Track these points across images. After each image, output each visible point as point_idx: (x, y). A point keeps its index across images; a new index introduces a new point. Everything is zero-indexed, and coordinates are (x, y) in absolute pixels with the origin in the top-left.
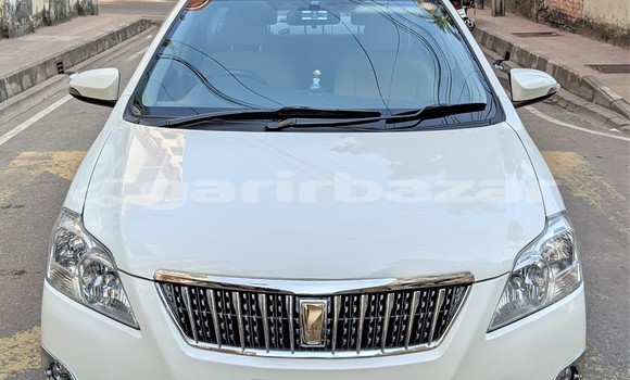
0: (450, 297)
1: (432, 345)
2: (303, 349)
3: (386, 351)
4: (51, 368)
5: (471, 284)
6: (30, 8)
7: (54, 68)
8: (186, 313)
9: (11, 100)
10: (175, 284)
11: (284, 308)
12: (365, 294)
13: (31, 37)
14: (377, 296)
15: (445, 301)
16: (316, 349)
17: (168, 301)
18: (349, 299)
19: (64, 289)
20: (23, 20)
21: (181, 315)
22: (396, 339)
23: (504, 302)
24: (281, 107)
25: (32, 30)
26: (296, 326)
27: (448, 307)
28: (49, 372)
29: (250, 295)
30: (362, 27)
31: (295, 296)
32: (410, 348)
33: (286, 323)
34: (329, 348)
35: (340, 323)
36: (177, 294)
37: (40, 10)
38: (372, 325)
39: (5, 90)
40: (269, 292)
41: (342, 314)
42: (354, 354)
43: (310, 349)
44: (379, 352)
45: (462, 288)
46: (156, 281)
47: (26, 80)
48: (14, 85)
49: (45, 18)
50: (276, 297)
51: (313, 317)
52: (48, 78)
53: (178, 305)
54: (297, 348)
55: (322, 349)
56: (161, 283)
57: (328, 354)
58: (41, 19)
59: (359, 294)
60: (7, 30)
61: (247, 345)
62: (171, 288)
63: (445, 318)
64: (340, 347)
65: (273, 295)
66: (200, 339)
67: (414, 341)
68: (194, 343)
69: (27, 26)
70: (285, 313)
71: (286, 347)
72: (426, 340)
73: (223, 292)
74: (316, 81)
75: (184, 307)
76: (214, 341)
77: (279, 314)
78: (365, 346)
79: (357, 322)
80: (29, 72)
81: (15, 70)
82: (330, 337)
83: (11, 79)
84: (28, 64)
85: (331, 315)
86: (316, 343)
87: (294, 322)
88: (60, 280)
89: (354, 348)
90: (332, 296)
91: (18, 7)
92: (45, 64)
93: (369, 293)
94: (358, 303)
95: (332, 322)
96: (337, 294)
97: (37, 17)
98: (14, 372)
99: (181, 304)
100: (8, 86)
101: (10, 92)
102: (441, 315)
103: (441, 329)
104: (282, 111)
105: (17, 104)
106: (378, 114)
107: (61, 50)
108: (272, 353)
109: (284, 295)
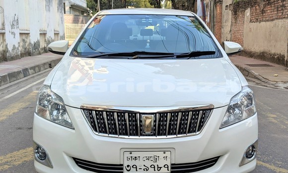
0: (204, 114)
1: (197, 133)
2: (144, 135)
3: (178, 136)
4: (37, 149)
5: (213, 109)
6: (39, 45)
7: (48, 66)
8: (94, 121)
9: (31, 76)
10: (89, 110)
11: (136, 119)
12: (169, 112)
13: (40, 56)
14: (174, 113)
15: (202, 116)
16: (149, 135)
17: (87, 117)
18: (163, 114)
19: (43, 116)
20: (36, 50)
21: (92, 122)
22: (182, 131)
23: (225, 119)
24: (134, 51)
25: (40, 54)
26: (141, 126)
27: (204, 118)
28: (37, 151)
29: (121, 113)
30: (165, 37)
31: (140, 114)
32: (188, 134)
33: (137, 125)
34: (154, 135)
35: (159, 125)
36: (90, 114)
37: (43, 47)
38: (173, 125)
39: (29, 72)
40: (129, 112)
41: (160, 121)
42: (165, 137)
43: (146, 135)
44: (175, 136)
45: (209, 111)
46: (81, 109)
47: (37, 69)
48: (32, 70)
49: (45, 50)
50: (132, 114)
51: (148, 122)
52: (45, 69)
53: (91, 118)
54: (141, 135)
55: (152, 135)
56: (84, 109)
57: (154, 137)
58: (43, 50)
59: (167, 113)
60: (30, 53)
61: (120, 134)
62: (88, 111)
63: (203, 122)
64: (159, 134)
65: (131, 114)
66: (100, 132)
67: (189, 132)
68: (97, 133)
69: (38, 52)
70: (136, 120)
71: (137, 135)
72: (195, 132)
73: (110, 113)
74: (148, 44)
75: (93, 119)
76: (106, 133)
77: (134, 121)
78: (169, 134)
79: (166, 124)
80: (38, 66)
81: (33, 65)
82: (155, 130)
83: (31, 68)
84: (37, 64)
85: (155, 121)
86: (149, 133)
87: (140, 124)
88: (42, 113)
89: (165, 135)
90: (156, 113)
91: (35, 45)
92: (44, 64)
93: (171, 112)
94: (166, 117)
95: (156, 124)
96: (158, 113)
97: (42, 49)
98: (25, 161)
99: (92, 118)
100: (29, 71)
101: (30, 73)
102: (200, 121)
103: (200, 127)
104: (134, 53)
105: (33, 77)
106: (173, 54)
107: (50, 60)
108: (131, 137)
109: (136, 113)
